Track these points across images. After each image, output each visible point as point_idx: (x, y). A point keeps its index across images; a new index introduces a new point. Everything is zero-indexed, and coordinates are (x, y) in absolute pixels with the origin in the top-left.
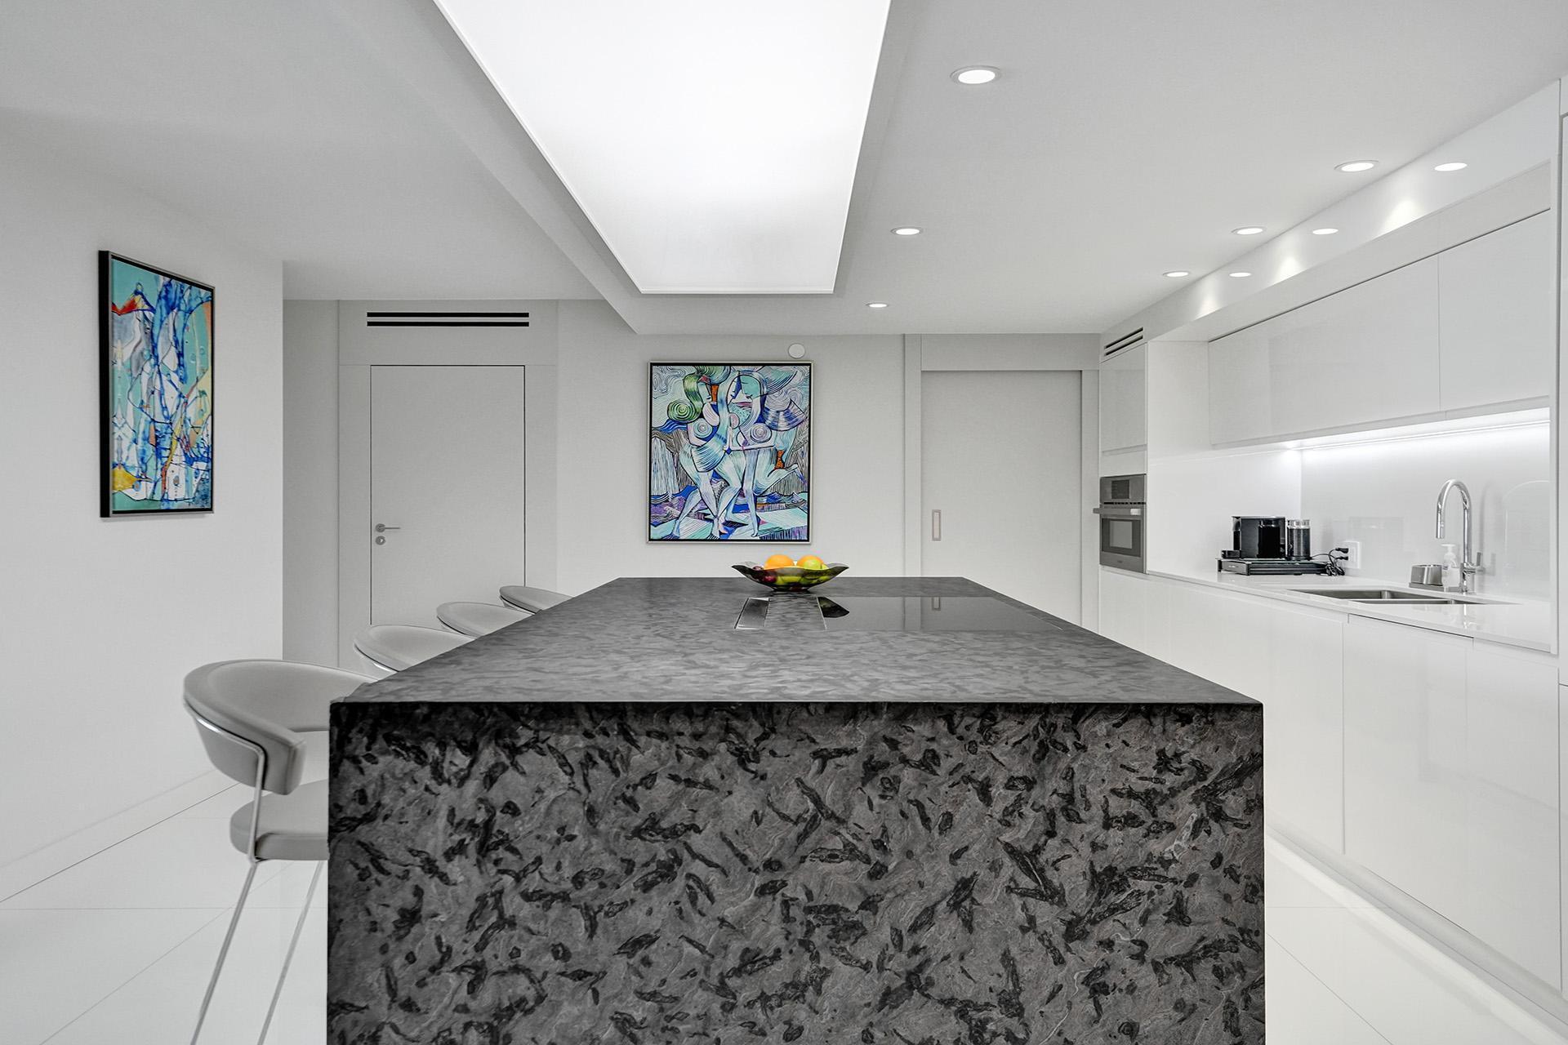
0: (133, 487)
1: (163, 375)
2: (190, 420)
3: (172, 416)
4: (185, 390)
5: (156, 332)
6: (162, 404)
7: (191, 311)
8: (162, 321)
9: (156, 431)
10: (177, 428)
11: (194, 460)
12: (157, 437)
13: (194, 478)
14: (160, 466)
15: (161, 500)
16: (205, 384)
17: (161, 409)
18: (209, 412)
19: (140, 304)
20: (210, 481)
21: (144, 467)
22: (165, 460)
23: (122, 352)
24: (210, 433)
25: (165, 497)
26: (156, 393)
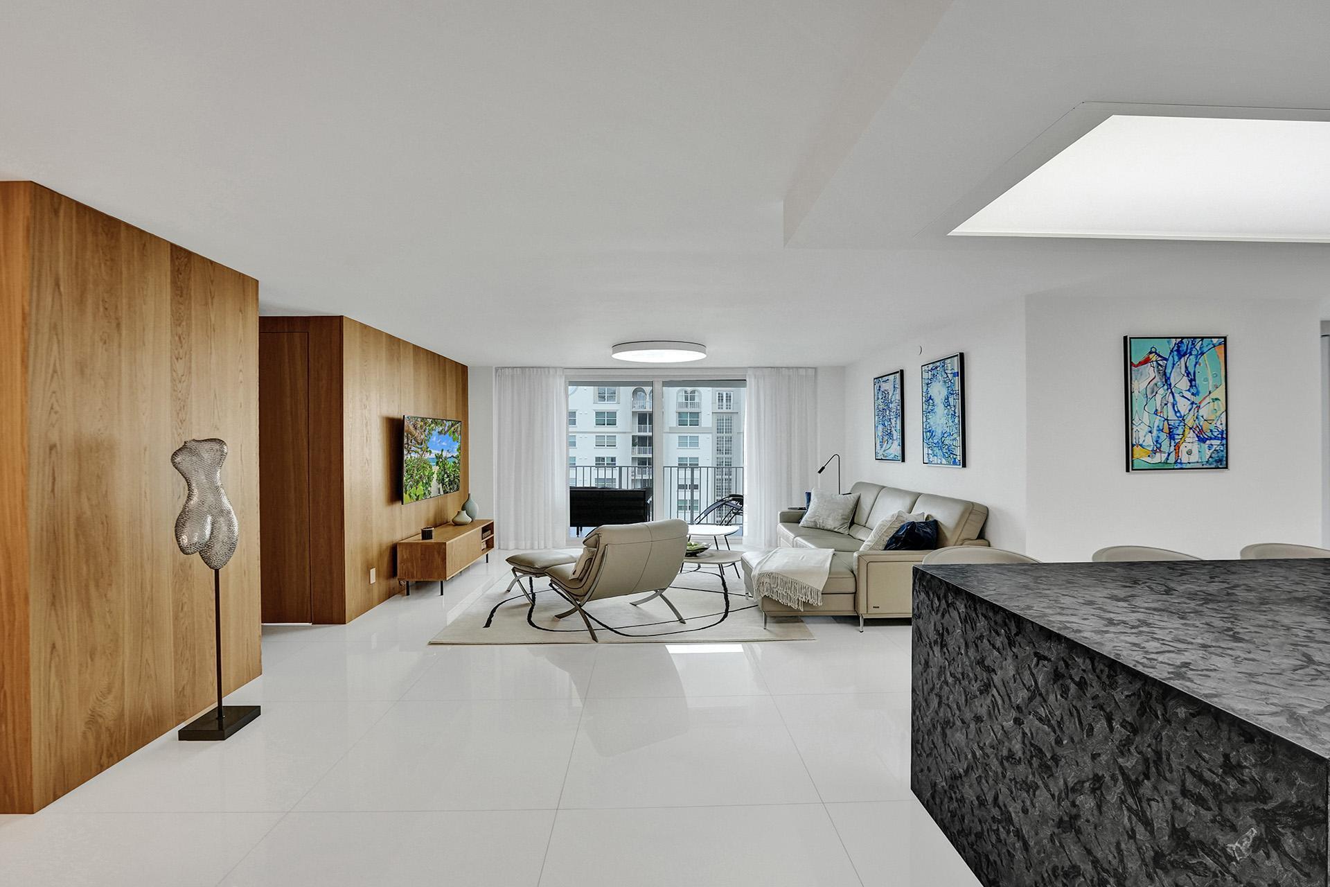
0: (1149, 456)
1: (1175, 394)
2: (1202, 417)
3: (1185, 416)
4: (1197, 399)
5: (1168, 371)
6: (1175, 410)
7: (1202, 354)
8: (1174, 364)
9: (1169, 425)
10: (1190, 421)
11: (1207, 439)
12: (1170, 429)
13: (1207, 450)
14: (1173, 444)
15: (1175, 463)
16: (1219, 393)
17: (1174, 413)
18: (1224, 409)
19: (1153, 357)
20: (1225, 451)
21: (1158, 446)
22: (1177, 441)
23: (1139, 386)
24: (1224, 423)
25: (1179, 461)
26: (1169, 405)
